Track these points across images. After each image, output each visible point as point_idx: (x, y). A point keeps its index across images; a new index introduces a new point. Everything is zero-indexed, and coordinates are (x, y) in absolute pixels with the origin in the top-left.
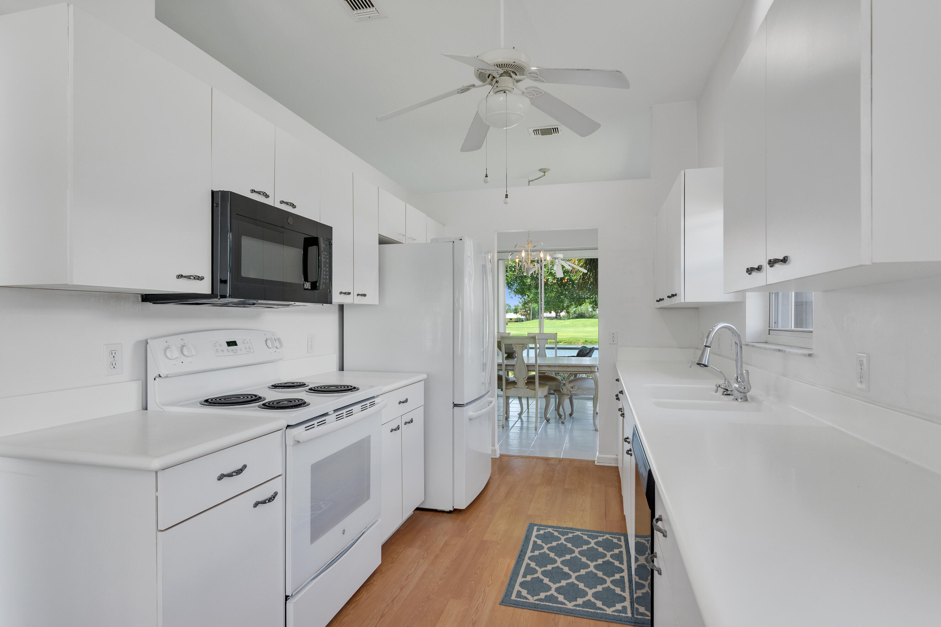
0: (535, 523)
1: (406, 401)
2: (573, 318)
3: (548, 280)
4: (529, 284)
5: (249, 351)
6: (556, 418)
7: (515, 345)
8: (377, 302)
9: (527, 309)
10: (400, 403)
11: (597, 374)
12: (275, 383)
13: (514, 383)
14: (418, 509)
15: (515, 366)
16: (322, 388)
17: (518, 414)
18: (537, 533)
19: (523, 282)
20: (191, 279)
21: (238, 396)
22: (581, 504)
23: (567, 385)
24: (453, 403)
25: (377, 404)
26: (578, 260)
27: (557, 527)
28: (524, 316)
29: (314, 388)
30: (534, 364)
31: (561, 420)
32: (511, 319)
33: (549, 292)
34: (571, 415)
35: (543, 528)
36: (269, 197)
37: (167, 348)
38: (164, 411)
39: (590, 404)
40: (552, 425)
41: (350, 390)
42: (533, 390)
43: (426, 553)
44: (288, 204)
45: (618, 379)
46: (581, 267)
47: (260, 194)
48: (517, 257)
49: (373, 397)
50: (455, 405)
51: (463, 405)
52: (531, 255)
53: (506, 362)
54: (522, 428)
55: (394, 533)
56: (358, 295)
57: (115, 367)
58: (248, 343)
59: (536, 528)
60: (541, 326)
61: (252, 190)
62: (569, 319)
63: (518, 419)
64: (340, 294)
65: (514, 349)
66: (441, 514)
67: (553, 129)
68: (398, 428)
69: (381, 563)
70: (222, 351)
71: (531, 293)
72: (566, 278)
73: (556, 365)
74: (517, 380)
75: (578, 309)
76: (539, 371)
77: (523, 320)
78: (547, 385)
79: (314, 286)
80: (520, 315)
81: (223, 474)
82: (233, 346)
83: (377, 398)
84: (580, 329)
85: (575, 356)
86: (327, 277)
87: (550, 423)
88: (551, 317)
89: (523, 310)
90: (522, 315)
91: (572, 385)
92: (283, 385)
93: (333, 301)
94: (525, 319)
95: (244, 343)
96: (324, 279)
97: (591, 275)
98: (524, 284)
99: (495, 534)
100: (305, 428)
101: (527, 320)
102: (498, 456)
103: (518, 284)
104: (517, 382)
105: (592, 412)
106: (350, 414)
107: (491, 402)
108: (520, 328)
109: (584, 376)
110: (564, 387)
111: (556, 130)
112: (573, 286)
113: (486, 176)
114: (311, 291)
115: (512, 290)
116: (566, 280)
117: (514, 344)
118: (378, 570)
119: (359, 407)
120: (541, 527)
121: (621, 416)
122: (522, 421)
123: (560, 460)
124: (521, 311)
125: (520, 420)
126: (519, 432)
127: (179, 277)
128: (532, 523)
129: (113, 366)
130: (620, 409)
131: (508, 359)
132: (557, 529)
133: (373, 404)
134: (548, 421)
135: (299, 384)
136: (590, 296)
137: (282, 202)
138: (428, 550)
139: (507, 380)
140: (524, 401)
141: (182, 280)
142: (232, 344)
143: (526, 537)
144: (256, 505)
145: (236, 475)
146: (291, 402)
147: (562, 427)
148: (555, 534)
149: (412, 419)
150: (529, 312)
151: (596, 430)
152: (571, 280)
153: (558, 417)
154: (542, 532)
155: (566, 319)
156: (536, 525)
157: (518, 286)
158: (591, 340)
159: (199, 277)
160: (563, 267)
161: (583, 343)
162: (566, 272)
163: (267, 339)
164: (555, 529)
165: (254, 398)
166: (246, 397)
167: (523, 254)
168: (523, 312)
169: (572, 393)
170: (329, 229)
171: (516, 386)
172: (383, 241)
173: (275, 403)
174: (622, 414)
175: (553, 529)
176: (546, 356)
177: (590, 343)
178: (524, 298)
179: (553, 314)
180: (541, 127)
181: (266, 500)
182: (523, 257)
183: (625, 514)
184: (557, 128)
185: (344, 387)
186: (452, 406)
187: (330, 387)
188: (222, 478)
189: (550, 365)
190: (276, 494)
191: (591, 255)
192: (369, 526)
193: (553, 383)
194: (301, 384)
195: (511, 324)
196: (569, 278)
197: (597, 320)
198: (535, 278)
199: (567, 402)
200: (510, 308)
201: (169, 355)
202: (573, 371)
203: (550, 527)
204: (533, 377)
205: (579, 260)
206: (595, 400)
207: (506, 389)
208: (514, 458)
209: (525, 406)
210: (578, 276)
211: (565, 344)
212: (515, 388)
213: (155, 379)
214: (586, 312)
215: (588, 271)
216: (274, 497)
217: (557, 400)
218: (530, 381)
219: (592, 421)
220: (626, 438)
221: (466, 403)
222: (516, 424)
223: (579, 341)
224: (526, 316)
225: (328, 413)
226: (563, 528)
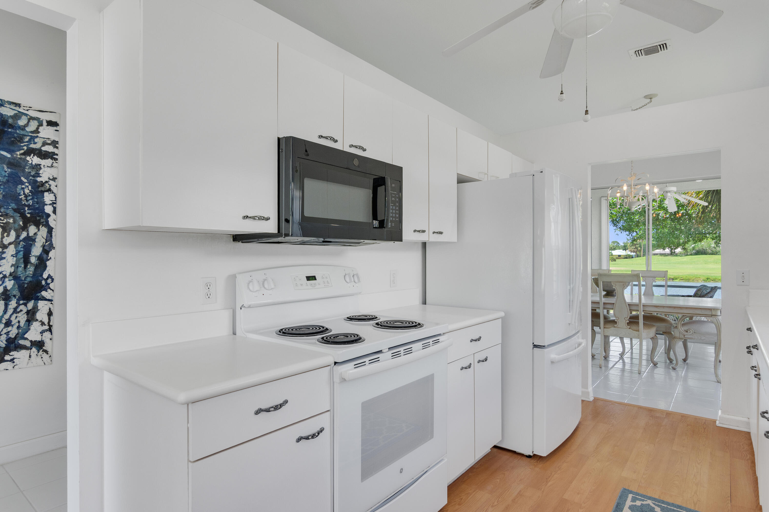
0: (630, 489)
1: (479, 339)
2: (691, 255)
3: (658, 215)
4: (637, 220)
5: (328, 285)
6: (666, 362)
7: (615, 283)
8: (455, 239)
9: (637, 246)
10: (472, 340)
11: (720, 318)
12: (350, 316)
13: (614, 322)
14: (495, 447)
15: (615, 304)
16: (388, 323)
17: (620, 354)
18: (631, 503)
19: (630, 218)
20: (255, 219)
21: (307, 327)
22: (694, 475)
23: (680, 328)
24: (533, 343)
25: (442, 342)
26: (696, 193)
27: (659, 501)
28: (634, 253)
29: (381, 323)
30: (638, 304)
31: (672, 366)
32: (619, 256)
33: (661, 228)
34: (685, 360)
35: (640, 497)
36: (337, 141)
37: (250, 282)
38: (246, 337)
39: (711, 349)
40: (660, 371)
41: (416, 326)
42: (636, 331)
43: (497, 501)
44: (357, 148)
45: (750, 329)
46: (701, 199)
47: (328, 139)
48: (618, 191)
49: (439, 335)
50: (535, 346)
51: (544, 346)
52: (635, 188)
53: (604, 300)
54: (623, 370)
55: (468, 470)
56: (434, 233)
57: (210, 297)
58: (326, 278)
59: (630, 496)
60: (648, 264)
61: (320, 136)
62: (687, 255)
63: (618, 359)
64: (414, 232)
65: (614, 287)
66: (519, 457)
67: (660, 46)
68: (469, 367)
69: (447, 503)
70: (301, 285)
71: (640, 230)
72: (681, 212)
73: (665, 305)
74: (617, 320)
75: (697, 245)
76: (643, 311)
77: (633, 256)
78: (653, 326)
79: (382, 224)
80: (630, 252)
81: (261, 409)
82: (313, 280)
83: (443, 335)
84: (701, 266)
85: (691, 296)
86: (397, 216)
87: (657, 367)
88: (665, 254)
89: (633, 247)
90: (631, 252)
91: (686, 328)
92: (357, 317)
93: (403, 239)
94: (635, 256)
95: (323, 278)
96: (392, 217)
97: (713, 208)
98: (632, 220)
99: (578, 494)
100: (355, 365)
101: (638, 256)
102: (591, 399)
103: (624, 221)
104: (617, 322)
105: (713, 359)
106: (409, 352)
107: (580, 344)
108: (629, 264)
109: (703, 319)
110: (676, 330)
111: (663, 47)
112: (690, 220)
113: (562, 93)
114: (379, 229)
115: (617, 227)
116: (680, 215)
117: (613, 282)
118: (443, 509)
119: (420, 344)
120: (637, 497)
121: (756, 377)
122: (624, 362)
123: (668, 414)
124: (630, 248)
125: (621, 361)
126: (619, 374)
127: (244, 218)
128: (627, 488)
129: (208, 296)
130: (753, 367)
131: (607, 297)
132: (660, 504)
133: (437, 342)
134: (655, 365)
135: (371, 317)
136: (713, 231)
137: (351, 146)
138: (499, 498)
139: (605, 318)
140: (627, 341)
141: (247, 220)
142: (311, 278)
143: (617, 506)
144: (299, 440)
145: (273, 411)
146: (347, 337)
147: (673, 373)
148: (656, 510)
149: (487, 357)
150: (639, 248)
151: (719, 382)
152: (687, 214)
153: (668, 361)
154: (638, 503)
155: (684, 255)
156: (631, 492)
157: (624, 223)
158: (714, 278)
159: (264, 217)
160: (677, 201)
161: (704, 281)
162: (680, 206)
163: (346, 274)
164: (656, 503)
165: (322, 329)
166: (315, 329)
167: (625, 188)
168: (633, 248)
169: (685, 337)
170: (400, 169)
171: (615, 325)
172: (461, 180)
173: (332, 338)
174: (757, 375)
175: (654, 502)
176: (653, 295)
177: (712, 280)
178: (632, 235)
179: (667, 251)
180: (644, 46)
181: (309, 436)
182: (625, 191)
183: (761, 503)
184: (666, 44)
185: (409, 323)
186: (532, 346)
187: (396, 322)
188: (260, 413)
189: (657, 305)
190: (322, 430)
191: (712, 186)
192: (432, 465)
193: (662, 326)
194: (373, 317)
195: (619, 260)
196: (685, 211)
197: (720, 256)
198: (643, 212)
199: (679, 346)
200: (619, 245)
201: (251, 288)
202: (688, 314)
203: (650, 498)
204: (637, 317)
205: (698, 193)
206: (718, 346)
207: (604, 328)
208: (611, 403)
209: (628, 346)
210: (696, 209)
211: (681, 281)
212: (615, 327)
213: (241, 308)
214: (707, 249)
215: (709, 204)
216: (318, 434)
217: (668, 342)
218: (633, 321)
219: (713, 370)
220: (764, 413)
221: (548, 344)
222: (616, 365)
223: (700, 278)
224: (636, 252)
225: (382, 350)
226: (668, 504)
